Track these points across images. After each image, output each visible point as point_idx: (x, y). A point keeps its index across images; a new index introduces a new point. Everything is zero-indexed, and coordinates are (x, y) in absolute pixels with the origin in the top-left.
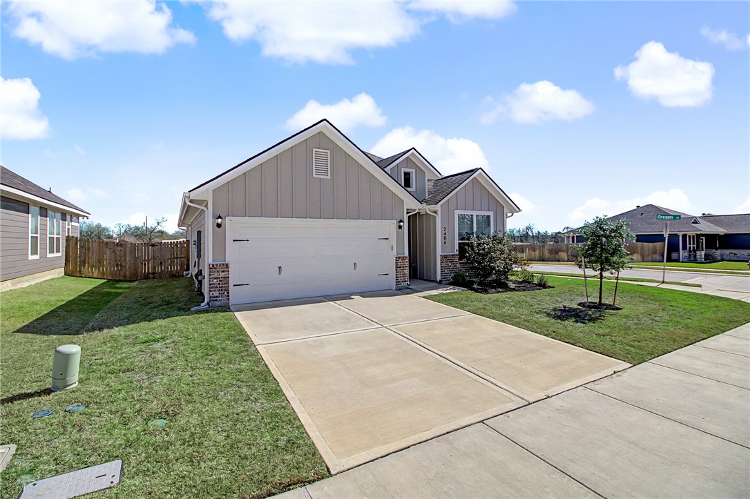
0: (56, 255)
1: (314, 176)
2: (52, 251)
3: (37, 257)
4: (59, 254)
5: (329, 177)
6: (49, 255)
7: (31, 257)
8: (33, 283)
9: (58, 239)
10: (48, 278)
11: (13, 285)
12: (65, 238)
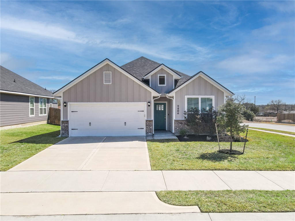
0: (43, 115)
1: (104, 84)
2: (42, 113)
3: (34, 116)
4: (46, 115)
5: (111, 83)
6: (40, 115)
7: (30, 116)
8: (32, 125)
9: (45, 109)
10: (40, 124)
11: (22, 126)
12: (49, 108)
